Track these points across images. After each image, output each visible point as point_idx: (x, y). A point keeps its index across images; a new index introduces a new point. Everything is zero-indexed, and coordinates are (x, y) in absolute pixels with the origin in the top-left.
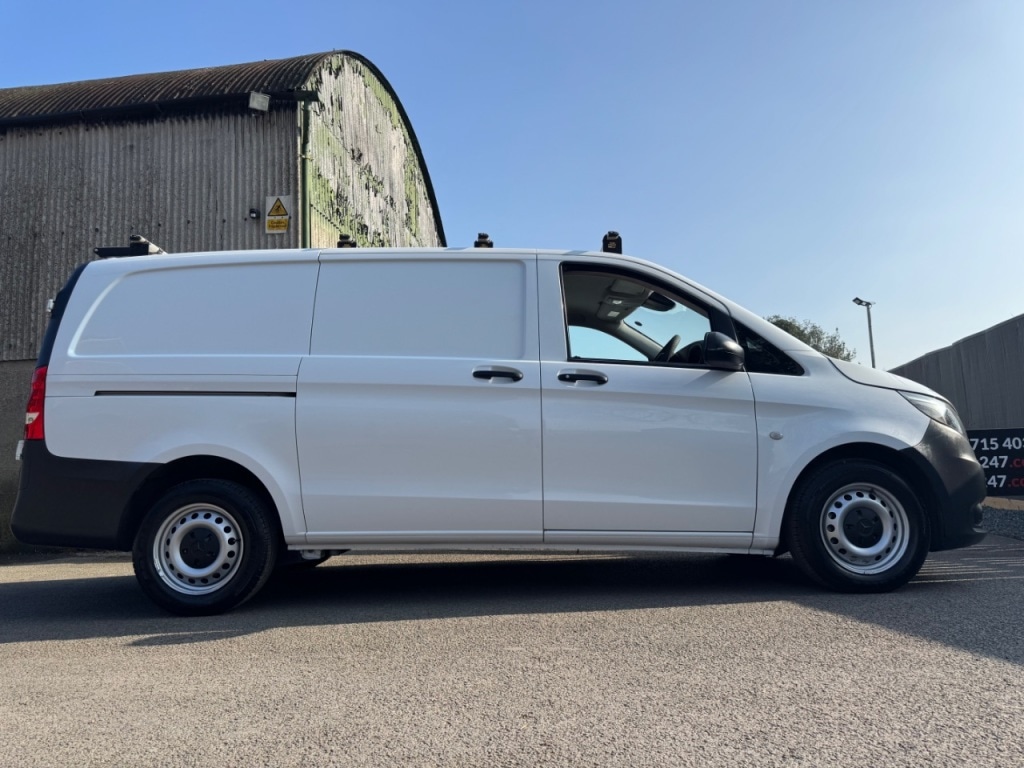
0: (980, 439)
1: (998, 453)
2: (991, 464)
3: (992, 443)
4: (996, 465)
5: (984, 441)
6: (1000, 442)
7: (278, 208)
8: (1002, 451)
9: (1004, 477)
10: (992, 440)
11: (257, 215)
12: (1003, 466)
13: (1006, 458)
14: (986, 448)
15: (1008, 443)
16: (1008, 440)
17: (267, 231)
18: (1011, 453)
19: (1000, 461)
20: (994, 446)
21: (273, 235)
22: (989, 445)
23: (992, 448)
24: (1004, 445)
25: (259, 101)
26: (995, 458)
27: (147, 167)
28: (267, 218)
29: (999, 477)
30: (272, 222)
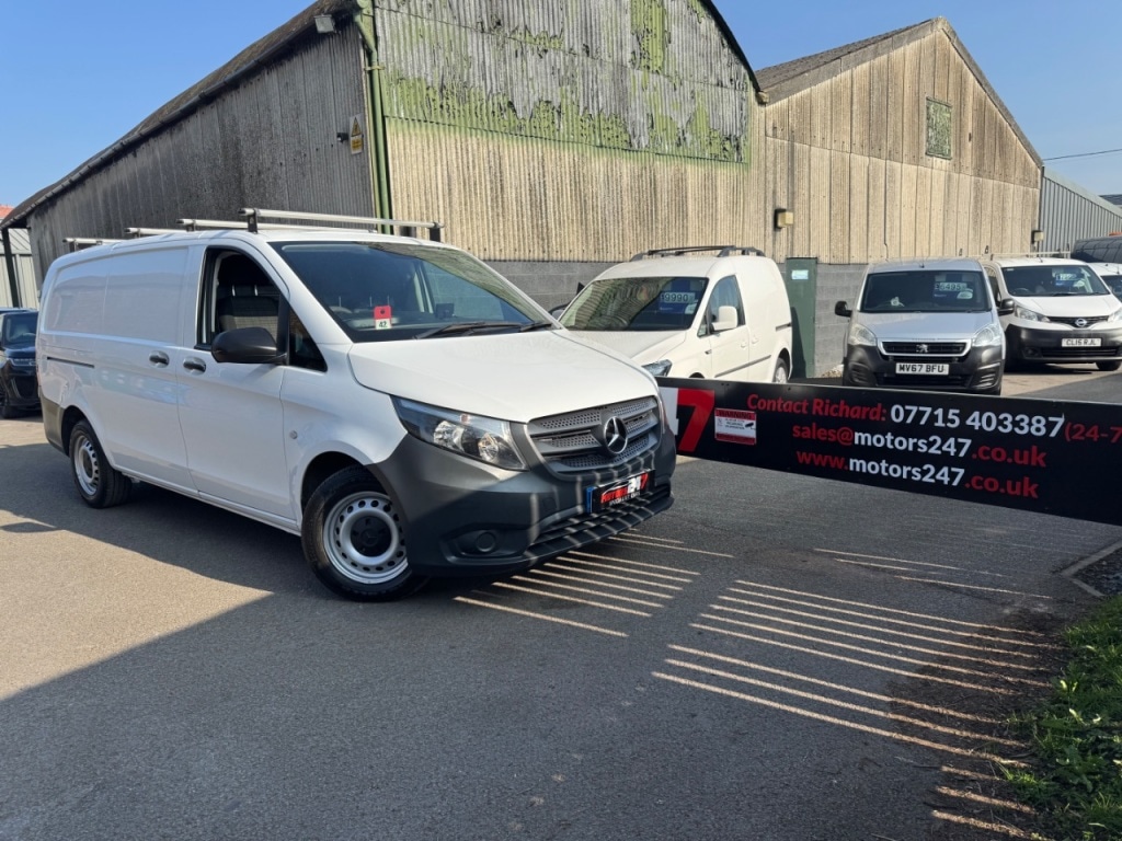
0: (934, 409)
1: (957, 433)
2: (945, 448)
3: (950, 416)
4: (953, 451)
5: (939, 412)
6: (963, 417)
7: (356, 127)
8: (964, 431)
9: (961, 471)
10: (951, 411)
11: (344, 137)
12: (962, 454)
13: (968, 442)
14: (940, 423)
15: (976, 420)
16: (976, 414)
17: (353, 152)
18: (978, 436)
19: (959, 446)
20: (953, 421)
21: (356, 155)
22: (946, 420)
23: (949, 425)
24: (969, 422)
25: (324, 25)
26: (952, 440)
27: (295, 102)
28: (352, 139)
29: (953, 469)
30: (354, 142)
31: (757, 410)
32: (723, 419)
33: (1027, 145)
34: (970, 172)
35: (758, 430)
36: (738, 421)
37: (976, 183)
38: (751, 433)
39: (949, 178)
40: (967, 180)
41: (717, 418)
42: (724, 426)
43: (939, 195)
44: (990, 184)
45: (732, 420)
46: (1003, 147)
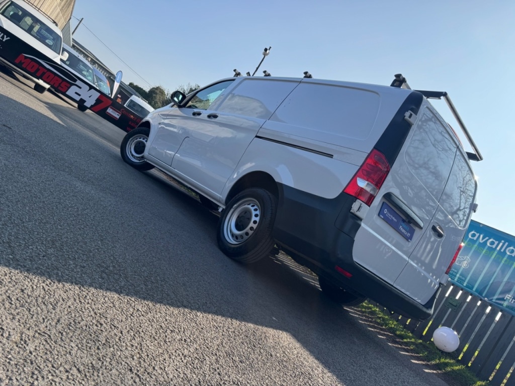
31: (122, 113)
32: (111, 110)
33: (73, 8)
34: (61, 7)
35: (120, 117)
36: (116, 112)
37: (59, 12)
38: (118, 117)
39: (56, 6)
40: (59, 10)
41: (109, 108)
42: (110, 111)
43: (51, 10)
44: (61, 15)
45: (114, 111)
46: (70, 4)
